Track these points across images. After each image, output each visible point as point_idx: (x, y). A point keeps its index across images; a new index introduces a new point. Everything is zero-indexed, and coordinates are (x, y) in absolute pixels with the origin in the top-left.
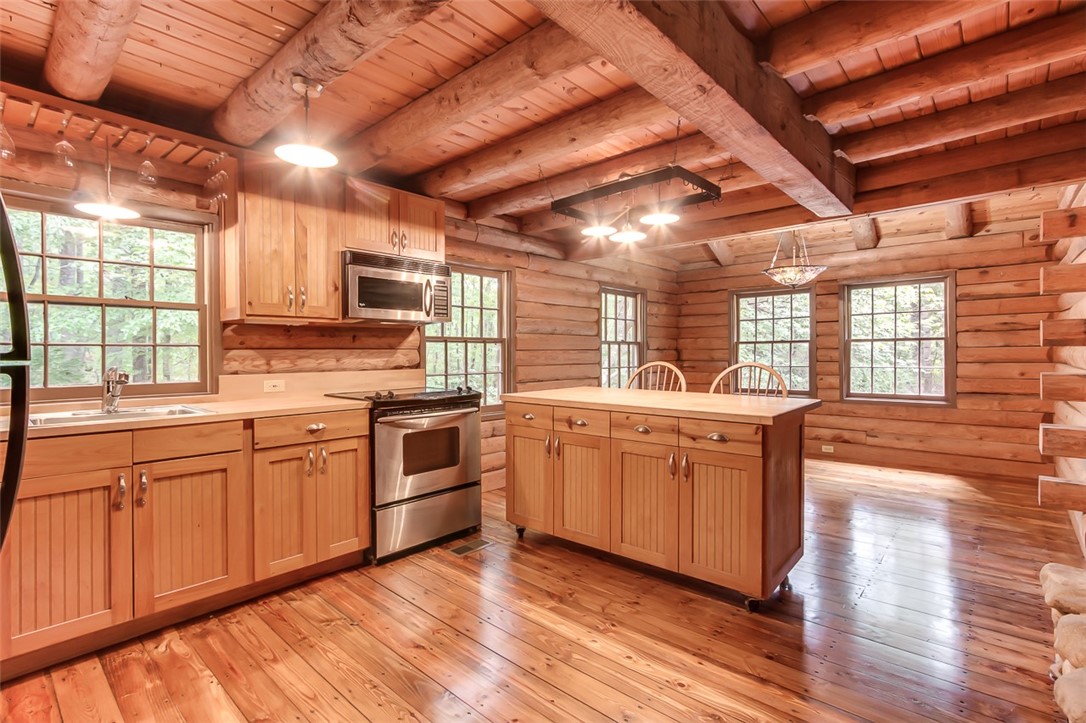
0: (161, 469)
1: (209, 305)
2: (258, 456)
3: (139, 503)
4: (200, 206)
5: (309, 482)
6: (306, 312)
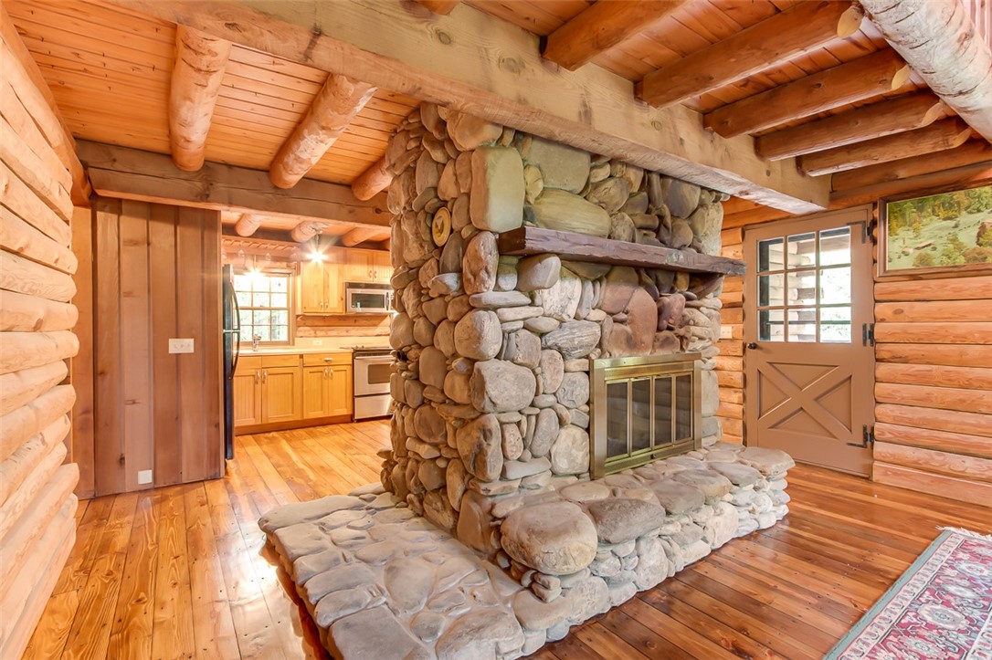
0: (271, 371)
1: (291, 308)
2: (305, 369)
3: (263, 382)
4: (288, 266)
5: (325, 382)
6: (328, 310)
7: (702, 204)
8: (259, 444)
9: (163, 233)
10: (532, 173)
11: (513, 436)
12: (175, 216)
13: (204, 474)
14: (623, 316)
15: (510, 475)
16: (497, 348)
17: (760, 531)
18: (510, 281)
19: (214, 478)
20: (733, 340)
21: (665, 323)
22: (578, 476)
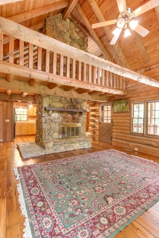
0: (23, 126)
2: (29, 125)
4: (27, 107)
7: (82, 102)
8: (20, 138)
9: (5, 103)
10: (50, 100)
11: (46, 133)
12: (7, 101)
13: (10, 140)
14: (66, 118)
15: (46, 137)
16: (44, 122)
17: (84, 149)
18: (46, 114)
19: (12, 141)
20: (98, 122)
21: (74, 119)
22: (57, 139)
